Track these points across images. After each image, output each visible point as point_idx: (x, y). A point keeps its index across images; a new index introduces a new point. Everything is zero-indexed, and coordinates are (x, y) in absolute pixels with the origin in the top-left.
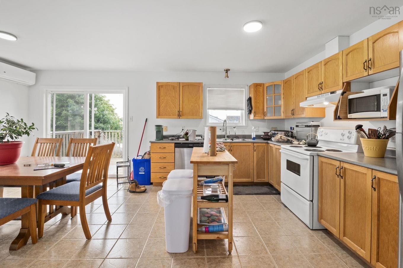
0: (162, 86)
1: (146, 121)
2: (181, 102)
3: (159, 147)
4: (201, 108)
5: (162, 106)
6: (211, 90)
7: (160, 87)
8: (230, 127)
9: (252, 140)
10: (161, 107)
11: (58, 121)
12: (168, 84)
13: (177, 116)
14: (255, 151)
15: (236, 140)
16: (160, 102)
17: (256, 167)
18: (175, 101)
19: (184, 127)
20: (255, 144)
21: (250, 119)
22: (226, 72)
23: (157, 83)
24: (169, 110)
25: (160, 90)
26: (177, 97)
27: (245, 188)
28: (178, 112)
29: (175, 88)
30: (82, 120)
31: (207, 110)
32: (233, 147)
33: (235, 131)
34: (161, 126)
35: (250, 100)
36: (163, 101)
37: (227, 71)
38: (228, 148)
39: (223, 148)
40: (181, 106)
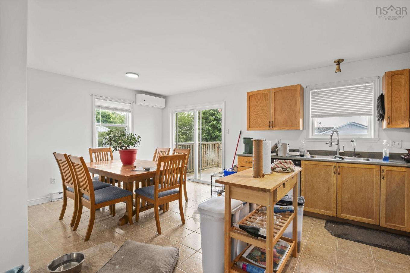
0: (252, 95)
1: (240, 134)
2: (273, 111)
3: (245, 160)
4: (298, 117)
5: (252, 117)
6: (316, 92)
7: (251, 97)
8: (347, 141)
9: (383, 160)
10: (251, 119)
11: (203, 134)
12: (259, 92)
13: (268, 128)
14: (383, 178)
15: (347, 159)
16: (250, 113)
17: (385, 203)
18: (266, 111)
19: (281, 140)
20: (383, 168)
21: (383, 128)
22: (337, 65)
23: (248, 93)
24: (259, 122)
25: (250, 100)
26: (269, 105)
27: (361, 231)
28: (270, 122)
29: (266, 97)
30: (219, 133)
31: (311, 119)
32: (342, 169)
33: (354, 146)
34: (250, 138)
35: (381, 98)
36: (253, 111)
37: (338, 62)
38: (333, 169)
39: (288, 169)
40: (273, 116)
